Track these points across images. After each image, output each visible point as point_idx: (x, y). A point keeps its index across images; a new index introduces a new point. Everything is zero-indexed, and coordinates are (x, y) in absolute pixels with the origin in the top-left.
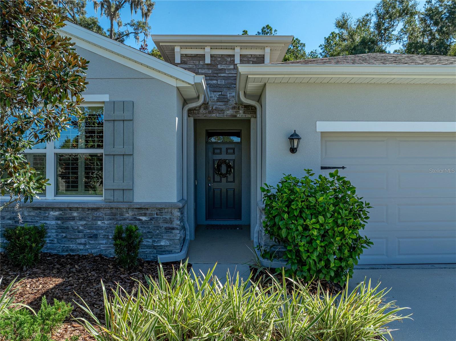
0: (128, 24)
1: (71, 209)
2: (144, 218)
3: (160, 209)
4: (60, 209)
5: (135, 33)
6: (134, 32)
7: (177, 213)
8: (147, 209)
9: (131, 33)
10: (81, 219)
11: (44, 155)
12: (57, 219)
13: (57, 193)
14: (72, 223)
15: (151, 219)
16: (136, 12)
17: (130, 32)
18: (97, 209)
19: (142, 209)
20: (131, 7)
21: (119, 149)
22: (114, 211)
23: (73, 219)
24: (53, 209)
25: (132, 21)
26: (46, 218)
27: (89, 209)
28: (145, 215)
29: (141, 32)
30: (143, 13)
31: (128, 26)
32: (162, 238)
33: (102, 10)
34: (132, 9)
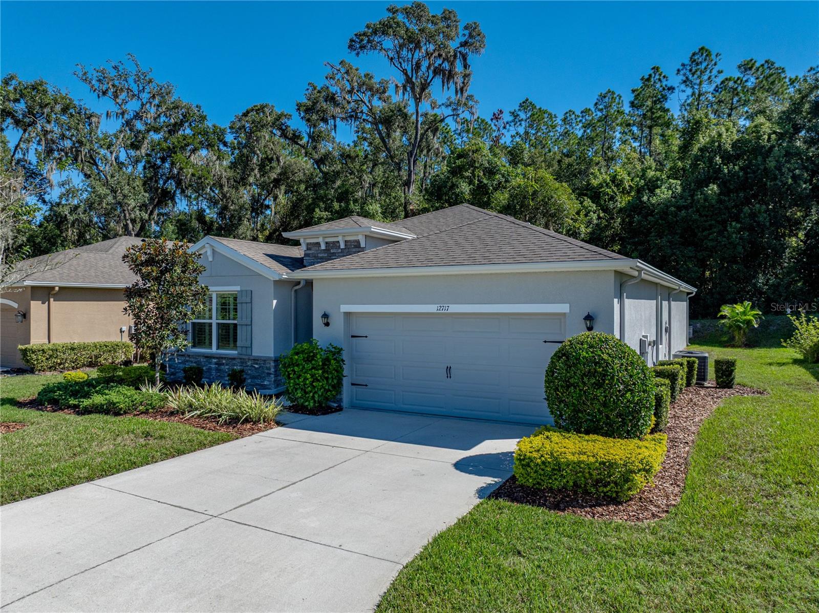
0: (443, 104)
1: (222, 358)
2: (256, 366)
3: (265, 361)
4: (217, 358)
5: (454, 115)
6: (452, 113)
7: (272, 364)
8: (258, 360)
9: (448, 116)
10: (227, 365)
11: (211, 323)
12: (216, 364)
13: (218, 348)
14: (223, 367)
15: (260, 367)
16: (448, 88)
17: (446, 116)
18: (234, 359)
19: (256, 360)
20: (443, 82)
21: (244, 321)
22: (242, 360)
23: (223, 364)
24: (214, 358)
25: (448, 99)
26: (210, 363)
27: (230, 358)
28: (257, 364)
29: (463, 112)
30: (456, 89)
31: (443, 107)
32: (265, 380)
33: (404, 94)
34: (443, 86)
